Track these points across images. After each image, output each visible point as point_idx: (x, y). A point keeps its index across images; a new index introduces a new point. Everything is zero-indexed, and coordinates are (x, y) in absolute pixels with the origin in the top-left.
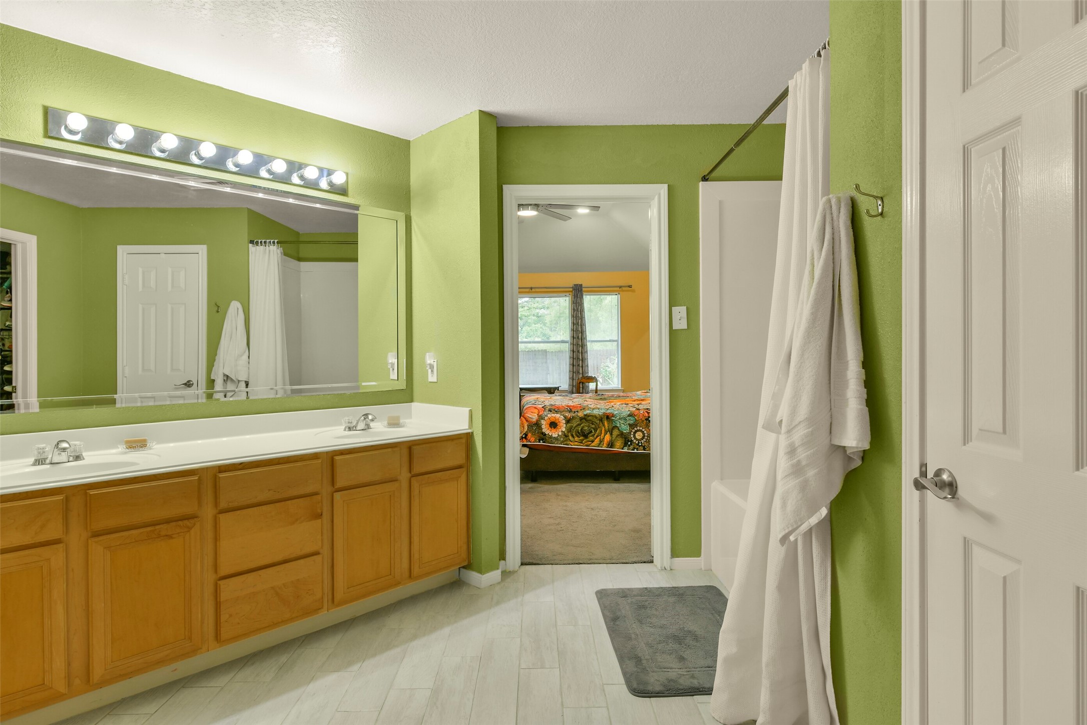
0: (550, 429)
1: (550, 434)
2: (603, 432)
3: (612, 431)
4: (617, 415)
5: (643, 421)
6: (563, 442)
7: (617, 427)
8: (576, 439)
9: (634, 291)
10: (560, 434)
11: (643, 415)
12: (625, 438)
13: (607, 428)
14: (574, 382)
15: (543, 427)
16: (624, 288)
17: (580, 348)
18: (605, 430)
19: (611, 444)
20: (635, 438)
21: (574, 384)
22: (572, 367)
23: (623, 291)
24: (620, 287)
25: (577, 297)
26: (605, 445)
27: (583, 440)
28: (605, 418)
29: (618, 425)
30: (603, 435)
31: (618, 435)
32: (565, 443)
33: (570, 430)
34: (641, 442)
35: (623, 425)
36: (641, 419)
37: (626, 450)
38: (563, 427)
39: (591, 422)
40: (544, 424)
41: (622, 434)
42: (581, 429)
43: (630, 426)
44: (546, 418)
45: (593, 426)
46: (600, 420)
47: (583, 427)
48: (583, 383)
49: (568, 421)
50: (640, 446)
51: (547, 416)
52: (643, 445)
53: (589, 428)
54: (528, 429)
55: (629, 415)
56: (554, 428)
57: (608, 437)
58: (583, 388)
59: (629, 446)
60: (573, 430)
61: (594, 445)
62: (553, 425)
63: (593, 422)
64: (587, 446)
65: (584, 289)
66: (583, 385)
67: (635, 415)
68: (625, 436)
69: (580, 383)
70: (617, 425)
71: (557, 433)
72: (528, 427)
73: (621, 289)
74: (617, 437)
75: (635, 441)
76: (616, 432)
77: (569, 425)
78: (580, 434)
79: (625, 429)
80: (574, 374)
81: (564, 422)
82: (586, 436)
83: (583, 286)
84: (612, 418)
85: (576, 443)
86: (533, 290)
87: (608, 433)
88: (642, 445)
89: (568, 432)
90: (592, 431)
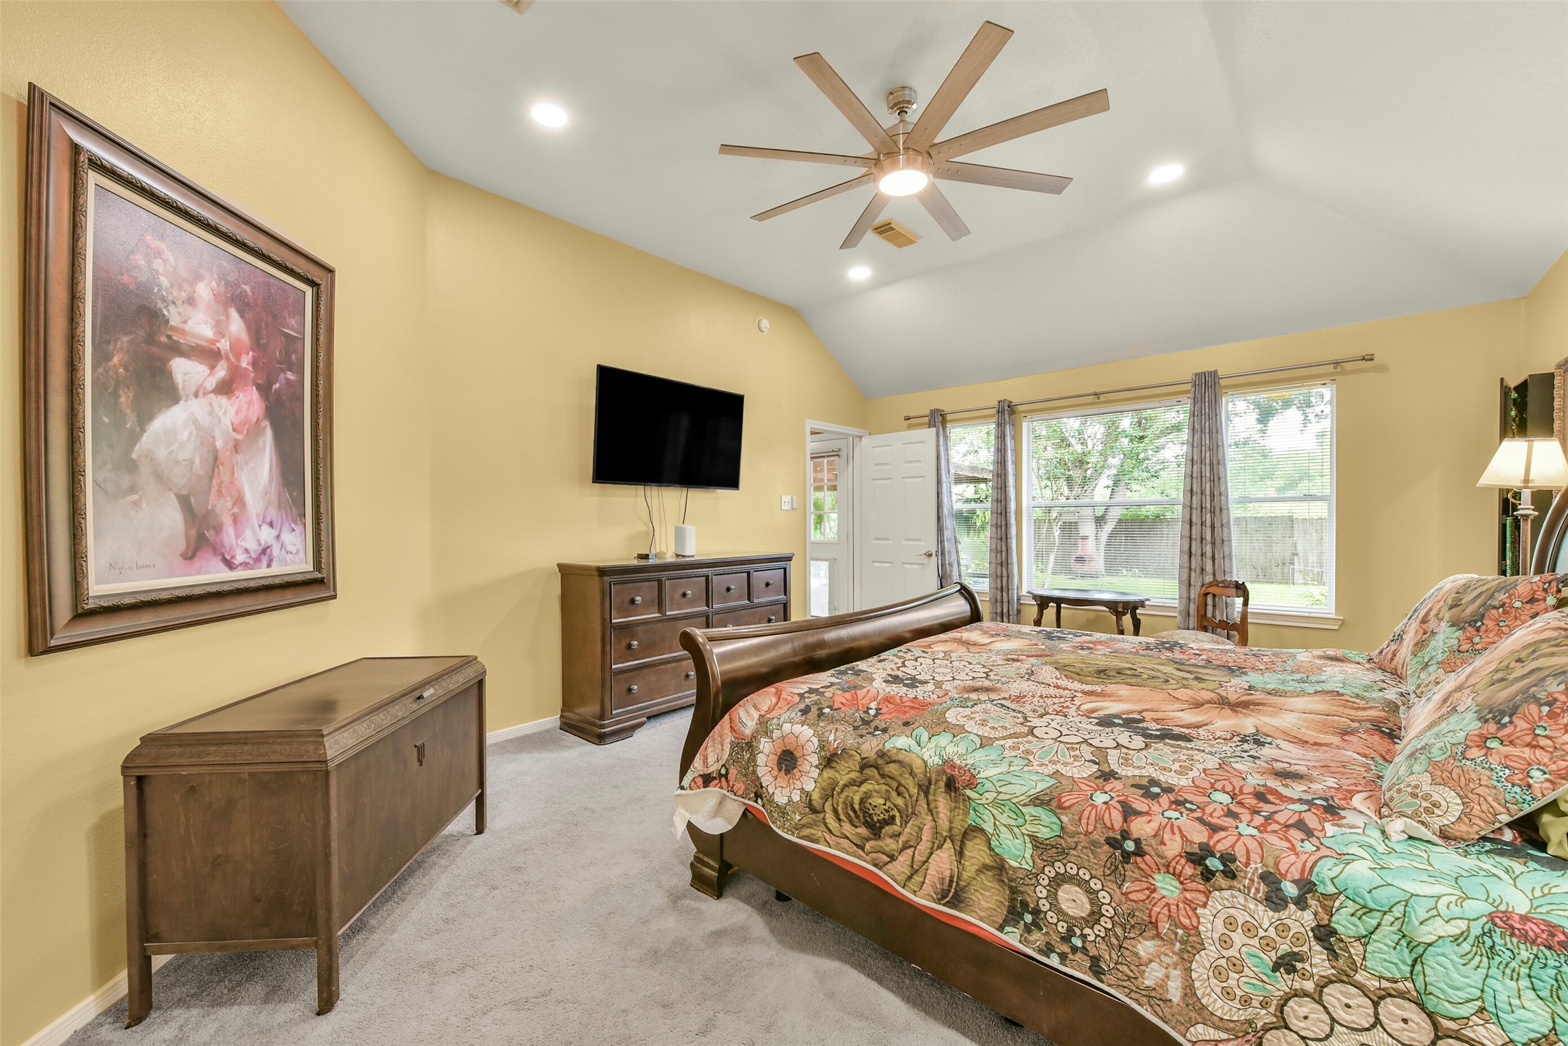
0: (775, 772)
1: (771, 791)
2: (926, 836)
3: (962, 842)
4: (988, 785)
5: (1095, 844)
6: (798, 827)
7: (982, 830)
8: (847, 828)
9: (1383, 369)
10: (796, 798)
11: (1099, 818)
12: (1013, 891)
13: (944, 823)
14: (1192, 591)
15: (761, 759)
16: (1348, 366)
17: (1208, 516)
18: (936, 832)
19: (954, 894)
20: (1055, 906)
21: (1192, 597)
22: (1186, 557)
23: (1345, 373)
24: (1336, 363)
25: (1203, 401)
26: (927, 888)
27: (868, 840)
28: (942, 784)
29: (989, 828)
30: (924, 847)
31: (986, 867)
32: (806, 832)
33: (829, 792)
34: (1084, 937)
35: (1005, 834)
36: (1087, 833)
37: (1012, 937)
38: (810, 779)
39: (895, 784)
40: (766, 751)
41: (999, 868)
42: (862, 801)
43: (1035, 847)
44: (776, 734)
45: (900, 801)
46: (920, 786)
47: (867, 795)
48: (1214, 596)
49: (829, 761)
50: (1074, 950)
51: (780, 727)
52: (1093, 952)
53: (888, 804)
54: (730, 754)
55: (1037, 801)
56: (788, 772)
57: (943, 862)
58: (1214, 606)
59: (1028, 929)
60: (839, 794)
61: (892, 876)
62: (788, 761)
63: (900, 785)
64: (876, 865)
65: (1223, 382)
66: (1214, 600)
67: (1060, 807)
68: (1011, 880)
69: (1206, 594)
70: (985, 826)
71: (786, 792)
72: (732, 750)
73: (1339, 369)
74: (979, 871)
75: (1052, 917)
76: (976, 853)
77: (828, 773)
78: (857, 817)
79: (1017, 853)
80: (1193, 573)
81: (814, 759)
82: (876, 829)
83: (1220, 373)
84: (968, 792)
85: (845, 843)
86: (1103, 398)
87: (948, 844)
88: (1084, 950)
89: (825, 798)
90: (893, 818)
